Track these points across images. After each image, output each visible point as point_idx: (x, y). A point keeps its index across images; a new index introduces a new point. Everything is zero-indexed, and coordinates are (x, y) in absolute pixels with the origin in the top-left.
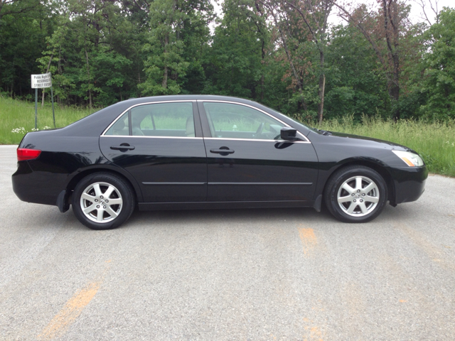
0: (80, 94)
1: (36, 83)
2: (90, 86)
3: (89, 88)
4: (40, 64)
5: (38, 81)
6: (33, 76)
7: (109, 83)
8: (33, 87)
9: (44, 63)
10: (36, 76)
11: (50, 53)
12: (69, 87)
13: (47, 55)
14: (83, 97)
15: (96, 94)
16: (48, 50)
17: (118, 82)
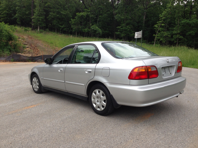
0: (172, 40)
1: (137, 36)
2: (178, 36)
3: (177, 37)
4: (155, 27)
5: (137, 35)
6: (136, 33)
7: (187, 34)
8: (135, 38)
9: (157, 27)
10: (137, 32)
11: (160, 22)
12: (167, 36)
13: (159, 23)
14: (173, 41)
15: (180, 39)
16: (160, 21)
17: (192, 33)
